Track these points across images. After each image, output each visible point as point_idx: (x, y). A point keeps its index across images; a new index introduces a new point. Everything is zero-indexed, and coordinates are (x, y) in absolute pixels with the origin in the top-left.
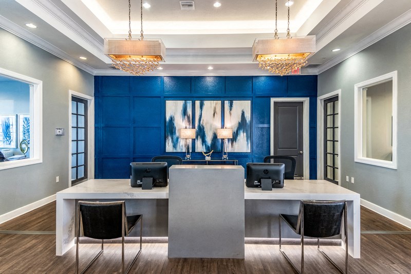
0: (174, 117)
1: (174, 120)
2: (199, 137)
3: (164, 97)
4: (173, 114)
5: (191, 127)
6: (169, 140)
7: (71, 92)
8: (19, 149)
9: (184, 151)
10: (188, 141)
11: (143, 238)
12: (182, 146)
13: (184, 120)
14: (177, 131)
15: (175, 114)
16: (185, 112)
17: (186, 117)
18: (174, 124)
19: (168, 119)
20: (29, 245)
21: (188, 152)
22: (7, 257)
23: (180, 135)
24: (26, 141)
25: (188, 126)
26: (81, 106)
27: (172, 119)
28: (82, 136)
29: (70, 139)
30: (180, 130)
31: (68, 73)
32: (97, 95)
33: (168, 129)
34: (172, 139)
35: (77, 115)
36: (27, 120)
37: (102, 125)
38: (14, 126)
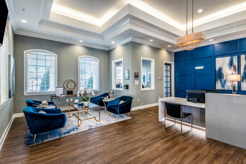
0: (222, 68)
1: (222, 70)
2: (244, 80)
3: (215, 56)
4: (221, 66)
5: (237, 73)
6: (218, 82)
7: (165, 62)
8: (148, 85)
9: (231, 89)
10: (234, 83)
11: (193, 125)
12: (229, 86)
13: (231, 69)
14: (224, 77)
15: (223, 65)
16: (231, 64)
17: (232, 67)
18: (222, 72)
19: (217, 69)
20: (151, 116)
21: (234, 90)
22: (146, 117)
23: (227, 79)
24: (150, 82)
25: (234, 73)
26: (169, 67)
27: (220, 69)
28: (169, 80)
29: (164, 81)
30: (226, 76)
31: (164, 54)
32: (175, 61)
33: (217, 75)
34: (221, 81)
35: (167, 71)
36: (150, 74)
37: (178, 75)
38: (146, 77)
